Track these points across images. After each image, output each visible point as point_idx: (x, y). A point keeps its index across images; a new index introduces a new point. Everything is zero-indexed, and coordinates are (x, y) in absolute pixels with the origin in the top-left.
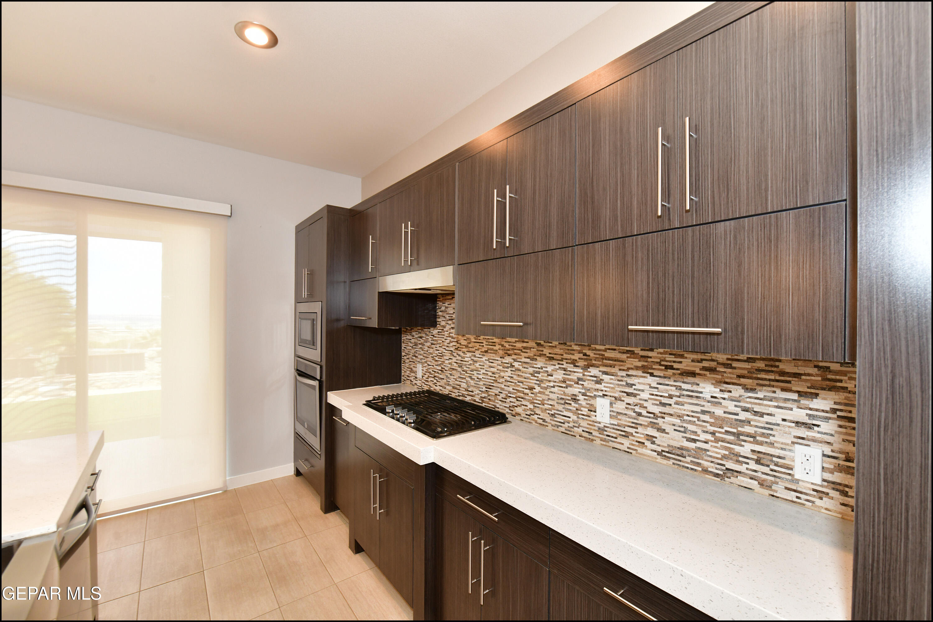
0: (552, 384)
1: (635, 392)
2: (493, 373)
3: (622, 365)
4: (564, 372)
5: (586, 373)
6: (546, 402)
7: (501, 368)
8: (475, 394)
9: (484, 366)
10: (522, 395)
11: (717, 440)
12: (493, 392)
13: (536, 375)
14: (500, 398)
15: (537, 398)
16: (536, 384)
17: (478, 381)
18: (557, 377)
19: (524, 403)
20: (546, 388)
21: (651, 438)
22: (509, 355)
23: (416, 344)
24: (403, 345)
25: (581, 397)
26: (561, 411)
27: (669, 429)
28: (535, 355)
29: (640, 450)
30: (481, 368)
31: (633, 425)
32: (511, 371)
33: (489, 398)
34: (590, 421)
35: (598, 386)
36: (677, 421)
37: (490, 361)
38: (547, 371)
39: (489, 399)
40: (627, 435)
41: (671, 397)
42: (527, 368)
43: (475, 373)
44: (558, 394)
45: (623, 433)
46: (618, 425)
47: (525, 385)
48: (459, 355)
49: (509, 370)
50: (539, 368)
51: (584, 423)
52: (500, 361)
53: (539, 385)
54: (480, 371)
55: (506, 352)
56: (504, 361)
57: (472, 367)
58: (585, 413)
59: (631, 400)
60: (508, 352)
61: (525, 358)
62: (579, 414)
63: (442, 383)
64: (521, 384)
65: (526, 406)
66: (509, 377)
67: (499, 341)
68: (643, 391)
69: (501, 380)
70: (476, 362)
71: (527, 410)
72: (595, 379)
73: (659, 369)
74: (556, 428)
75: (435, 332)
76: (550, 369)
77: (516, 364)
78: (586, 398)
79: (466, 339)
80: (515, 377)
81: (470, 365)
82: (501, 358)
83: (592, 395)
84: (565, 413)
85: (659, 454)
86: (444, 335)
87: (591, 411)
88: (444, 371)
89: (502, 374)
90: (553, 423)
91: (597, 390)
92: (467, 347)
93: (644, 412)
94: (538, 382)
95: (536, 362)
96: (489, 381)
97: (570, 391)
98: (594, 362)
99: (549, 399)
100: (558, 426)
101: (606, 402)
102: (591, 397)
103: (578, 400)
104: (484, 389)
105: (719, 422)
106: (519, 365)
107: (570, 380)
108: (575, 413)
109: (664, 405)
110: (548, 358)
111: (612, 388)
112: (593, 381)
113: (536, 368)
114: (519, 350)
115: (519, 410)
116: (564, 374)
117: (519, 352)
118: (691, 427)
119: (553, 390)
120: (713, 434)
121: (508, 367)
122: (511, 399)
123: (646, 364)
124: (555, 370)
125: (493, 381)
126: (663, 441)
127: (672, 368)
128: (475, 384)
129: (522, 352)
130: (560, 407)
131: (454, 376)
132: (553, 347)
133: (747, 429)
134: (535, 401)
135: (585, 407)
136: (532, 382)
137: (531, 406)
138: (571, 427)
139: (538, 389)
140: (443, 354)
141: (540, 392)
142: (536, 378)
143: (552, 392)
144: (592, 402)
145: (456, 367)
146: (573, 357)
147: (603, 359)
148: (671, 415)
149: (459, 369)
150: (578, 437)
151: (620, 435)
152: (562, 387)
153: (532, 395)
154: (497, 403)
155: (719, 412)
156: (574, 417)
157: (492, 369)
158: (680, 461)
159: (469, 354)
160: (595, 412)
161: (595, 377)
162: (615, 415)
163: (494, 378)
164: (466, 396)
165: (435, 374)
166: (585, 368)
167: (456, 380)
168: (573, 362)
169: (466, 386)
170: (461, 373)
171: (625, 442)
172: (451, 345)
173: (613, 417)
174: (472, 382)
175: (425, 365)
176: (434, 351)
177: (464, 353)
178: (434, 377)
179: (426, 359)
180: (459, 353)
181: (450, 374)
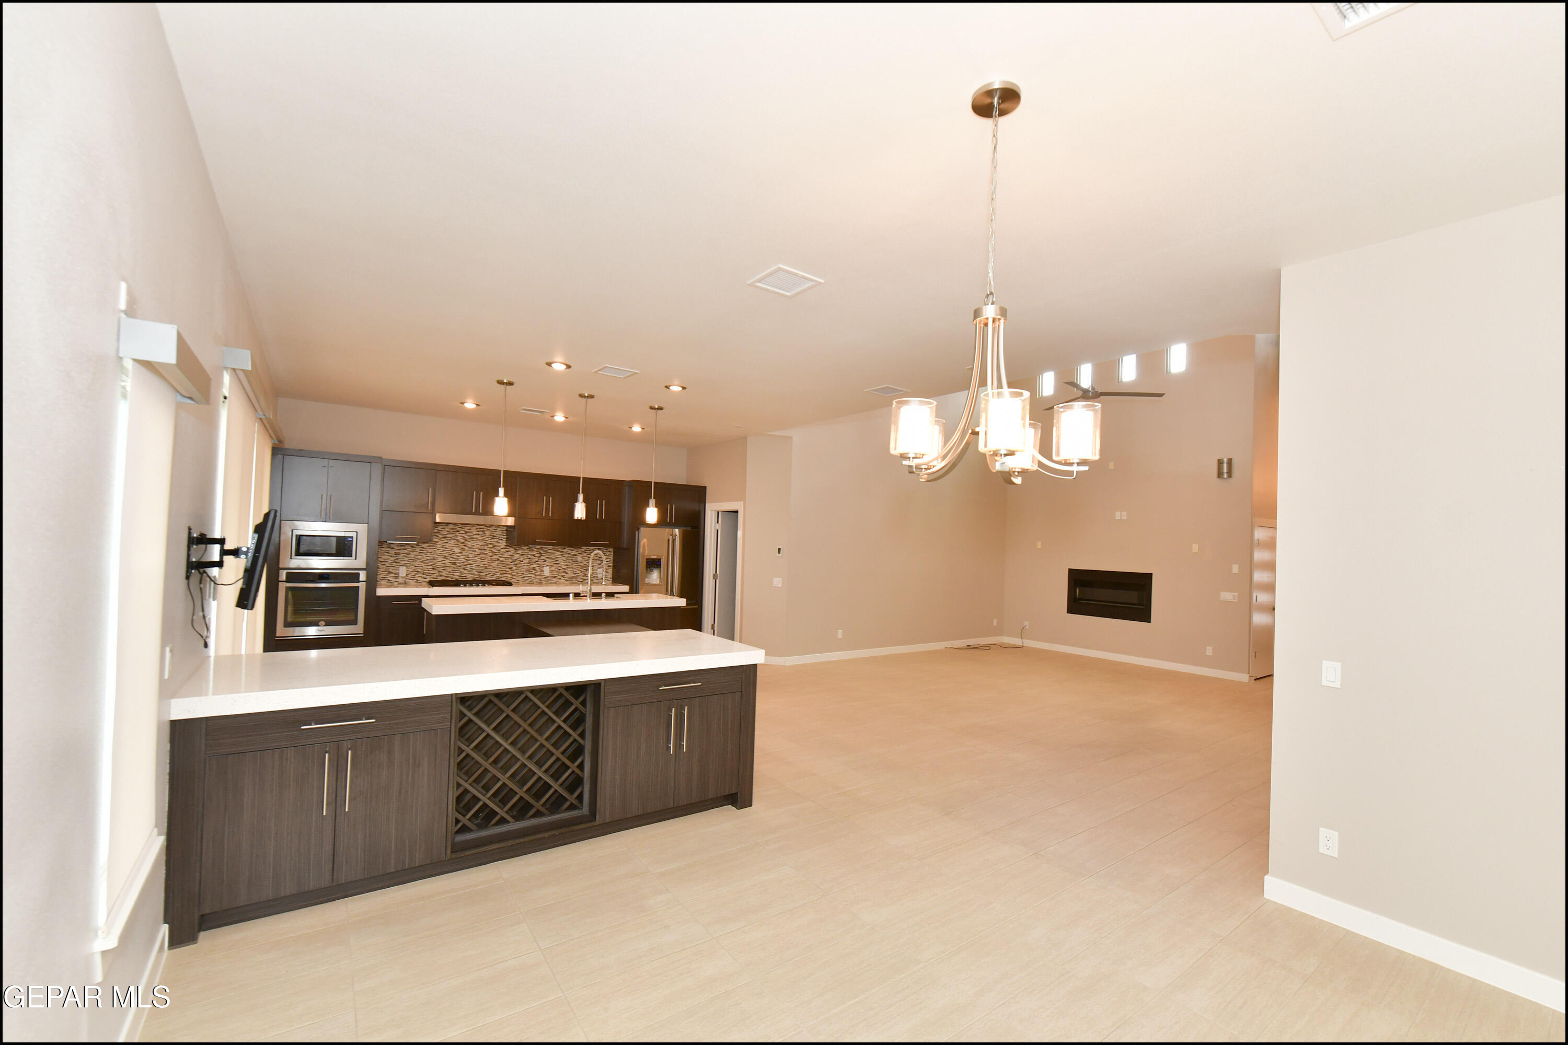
0: (523, 565)
1: (558, 563)
2: (484, 565)
4: (529, 559)
5: (539, 559)
6: (519, 573)
7: (490, 561)
10: (505, 572)
11: (582, 572)
12: (484, 574)
13: (513, 562)
19: (506, 575)
21: (563, 576)
22: (496, 555)
23: (398, 554)
25: (537, 568)
29: (560, 581)
31: (558, 574)
32: (498, 562)
34: (541, 576)
35: (544, 563)
40: (555, 577)
41: (570, 562)
42: (508, 560)
43: (468, 566)
44: (526, 568)
46: (552, 575)
47: (507, 567)
48: (453, 558)
49: (496, 562)
50: (516, 559)
51: (538, 577)
52: (489, 558)
53: (515, 566)
55: (494, 553)
56: (492, 558)
57: (466, 563)
58: (539, 573)
59: (557, 565)
61: (507, 555)
64: (504, 567)
66: (496, 565)
67: (490, 549)
68: (561, 562)
69: (490, 567)
70: (469, 560)
72: (543, 560)
75: (425, 545)
76: (521, 559)
77: (501, 559)
78: (539, 568)
79: (460, 548)
80: (500, 565)
82: (490, 556)
84: (529, 575)
85: (566, 580)
86: (437, 547)
87: (542, 572)
88: (437, 569)
89: (491, 564)
90: (523, 580)
92: (460, 553)
93: (561, 569)
95: (514, 557)
96: (479, 569)
97: (532, 566)
98: (543, 554)
99: (521, 571)
100: (525, 581)
101: (548, 568)
102: (542, 567)
104: (476, 573)
105: (582, 567)
106: (503, 559)
107: (532, 562)
108: (535, 574)
109: (567, 565)
110: (520, 555)
111: (550, 563)
113: (514, 559)
114: (504, 552)
118: (575, 570)
119: (523, 567)
120: (580, 571)
122: (497, 575)
124: (524, 559)
125: (484, 569)
126: (567, 576)
127: (570, 554)
130: (527, 574)
131: (447, 570)
132: (524, 550)
134: (513, 573)
135: (539, 571)
136: (512, 565)
138: (532, 580)
139: (514, 568)
140: (435, 558)
141: (516, 569)
144: (542, 569)
145: (449, 565)
146: (533, 553)
147: (547, 553)
148: (569, 568)
149: (453, 566)
151: (553, 578)
152: (528, 565)
153: (511, 571)
155: (582, 564)
156: (534, 576)
162: (551, 571)
165: (425, 572)
166: (539, 557)
167: (449, 572)
168: (534, 555)
169: (459, 574)
170: (455, 568)
171: (555, 580)
172: (445, 552)
173: (550, 572)
174: (466, 571)
175: (411, 567)
176: (423, 557)
177: (458, 556)
178: (423, 574)
179: (412, 563)
180: (453, 556)
181: (443, 570)
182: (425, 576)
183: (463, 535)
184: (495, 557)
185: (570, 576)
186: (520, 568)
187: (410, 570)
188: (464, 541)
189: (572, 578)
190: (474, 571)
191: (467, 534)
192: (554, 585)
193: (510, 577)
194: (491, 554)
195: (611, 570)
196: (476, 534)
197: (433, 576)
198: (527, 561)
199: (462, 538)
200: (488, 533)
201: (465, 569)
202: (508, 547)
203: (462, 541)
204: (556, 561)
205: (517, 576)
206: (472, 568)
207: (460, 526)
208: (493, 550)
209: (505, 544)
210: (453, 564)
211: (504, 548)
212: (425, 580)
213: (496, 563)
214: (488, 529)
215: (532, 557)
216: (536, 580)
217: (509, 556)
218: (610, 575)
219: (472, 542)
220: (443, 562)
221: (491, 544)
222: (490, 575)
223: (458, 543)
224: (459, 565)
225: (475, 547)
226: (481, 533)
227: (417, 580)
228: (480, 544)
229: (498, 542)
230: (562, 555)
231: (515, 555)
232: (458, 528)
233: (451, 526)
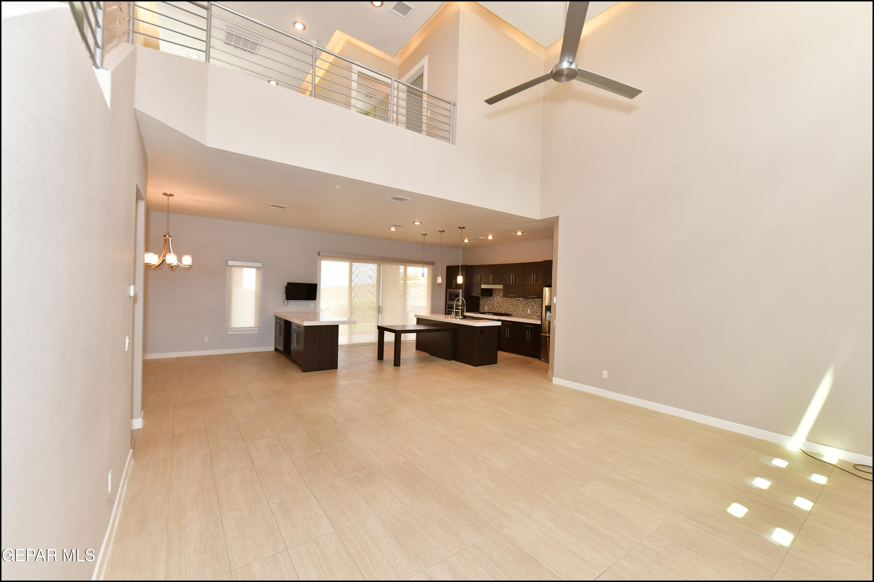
19: (515, 312)
21: (536, 315)
23: (485, 301)
24: (480, 302)
25: (526, 309)
27: (538, 312)
36: (539, 311)
51: (526, 314)
63: (494, 310)
75: (492, 298)
77: (513, 304)
89: (510, 307)
92: (501, 299)
97: (524, 308)
104: (506, 310)
109: (537, 309)
115: (514, 314)
139: (518, 309)
157: (508, 306)
162: (531, 312)
168: (524, 303)
169: (500, 310)
171: (532, 316)
174: (502, 309)
178: (491, 309)
184: (512, 303)
194: (510, 302)
198: (522, 306)
204: (533, 306)
205: (519, 313)
206: (504, 308)
207: (501, 290)
213: (512, 306)
215: (524, 304)
216: (525, 316)
222: (510, 311)
230: (535, 304)
233: (499, 290)
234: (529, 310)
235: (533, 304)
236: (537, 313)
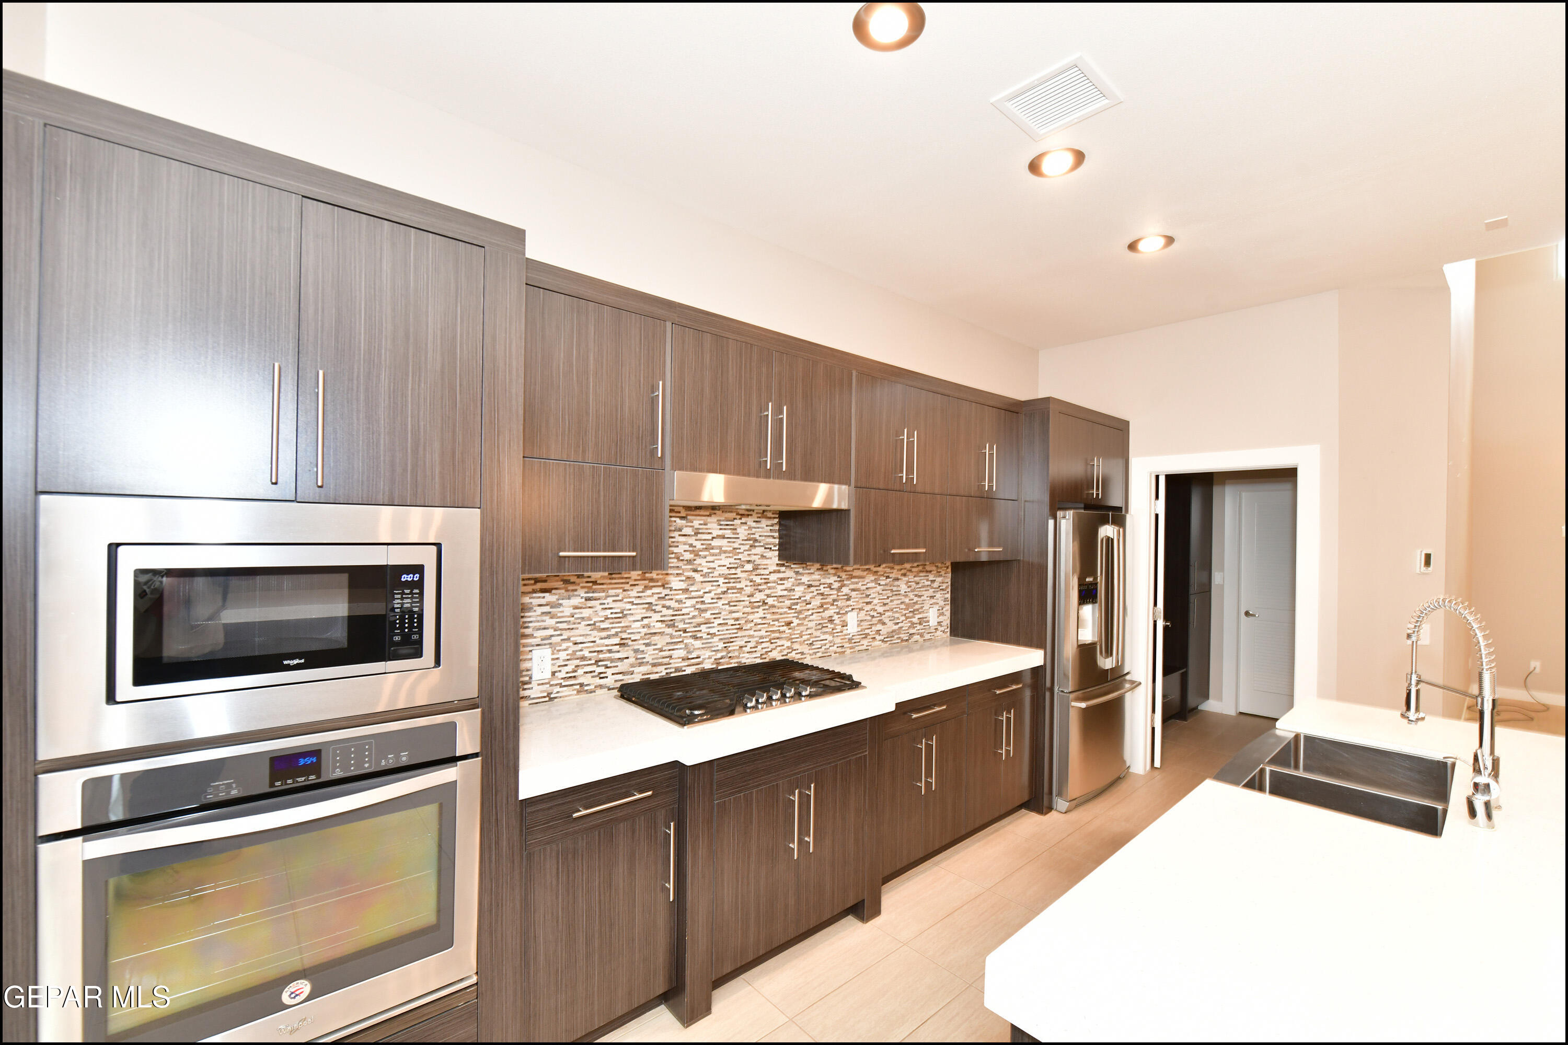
0: (810, 612)
1: (871, 600)
2: (737, 619)
3: (863, 581)
4: (822, 597)
5: (839, 594)
6: (804, 633)
7: (749, 610)
8: (704, 659)
9: (720, 613)
10: (777, 635)
11: (907, 618)
12: (737, 646)
13: (793, 607)
14: (747, 649)
15: (796, 632)
16: (793, 617)
17: (708, 639)
18: (816, 603)
19: (780, 642)
20: (804, 618)
21: (878, 632)
22: (760, 591)
25: (836, 617)
26: (819, 637)
27: (886, 621)
28: (793, 586)
29: (873, 644)
30: (715, 618)
31: (870, 627)
32: (764, 610)
33: (729, 655)
34: (843, 636)
35: (848, 603)
36: (891, 614)
37: (731, 604)
38: (806, 600)
39: (730, 657)
40: (866, 636)
41: (888, 598)
42: (784, 602)
43: (703, 628)
44: (817, 620)
45: (864, 636)
46: (861, 631)
47: (781, 622)
48: (668, 608)
49: (760, 610)
50: (797, 599)
51: (838, 640)
52: (747, 601)
53: (797, 617)
54: (713, 623)
55: (756, 587)
56: (753, 600)
57: (699, 620)
58: (839, 630)
59: (868, 607)
60: (760, 587)
61: (782, 590)
62: (834, 633)
64: (776, 623)
65: (783, 646)
66: (760, 618)
67: (746, 576)
68: (875, 598)
69: (749, 626)
70: (705, 610)
71: (784, 649)
72: (846, 597)
73: (883, 580)
74: (813, 657)
76: (808, 598)
77: (770, 601)
78: (840, 616)
79: (684, 578)
80: (768, 616)
81: (694, 617)
82: (748, 596)
83: (844, 612)
84: (823, 637)
85: (883, 641)
86: (629, 578)
87: (844, 626)
88: (630, 643)
89: (751, 617)
90: (811, 652)
91: (848, 606)
93: (875, 613)
94: (796, 615)
95: (794, 593)
96: (727, 632)
97: (827, 614)
98: (845, 582)
99: (807, 629)
100: (815, 653)
101: (854, 613)
102: (843, 614)
103: (834, 620)
104: (721, 645)
105: (907, 607)
106: (774, 601)
107: (826, 603)
108: (832, 634)
109: (885, 604)
110: (806, 587)
111: (858, 601)
112: (844, 599)
113: (794, 599)
114: (774, 582)
116: (822, 599)
117: (774, 585)
118: (897, 615)
119: (811, 618)
120: (905, 615)
121: (759, 607)
122: (764, 645)
123: (876, 577)
125: (736, 631)
126: (885, 630)
127: (888, 578)
128: (703, 644)
129: (778, 584)
130: (818, 633)
131: (655, 645)
132: (812, 573)
133: (917, 607)
134: (793, 637)
135: (838, 625)
136: (791, 616)
137: (789, 644)
138: (828, 649)
139: (796, 622)
140: (625, 612)
141: (798, 625)
142: (793, 611)
143: (810, 621)
144: (844, 618)
145: (660, 628)
146: (828, 581)
147: (851, 578)
148: (888, 611)
149: (670, 631)
150: (833, 655)
151: (862, 638)
152: (820, 612)
153: (790, 631)
154: (743, 657)
155: (907, 601)
156: (831, 638)
157: (735, 615)
158: (892, 640)
159: (689, 603)
160: (846, 626)
161: (846, 595)
162: (859, 623)
163: (738, 627)
164: (684, 669)
165: (601, 656)
166: (839, 589)
167: (661, 650)
168: (830, 586)
169: (682, 653)
170: (672, 636)
171: (865, 642)
172: (649, 592)
173: (859, 625)
174: (698, 644)
175: (564, 646)
176: (597, 611)
177: (679, 601)
179: (566, 635)
180: (668, 603)
181: (647, 645)
182: (602, 669)
183: (691, 540)
184: (759, 596)
185: (890, 630)
186: (806, 623)
187: (563, 655)
188: (692, 556)
189: (891, 634)
190: (716, 639)
191: (700, 536)
192: (864, 654)
193: (788, 648)
194: (748, 590)
195: (948, 607)
196: (719, 537)
197: (622, 666)
199: (687, 547)
200: (742, 532)
201: (695, 638)
202: (783, 569)
203: (688, 556)
204: (868, 596)
205: (801, 643)
206: (712, 631)
208: (755, 578)
209: (776, 560)
210: (669, 626)
211: (774, 572)
212: (602, 682)
214: (744, 520)
215: (827, 591)
216: (834, 648)
217: (785, 593)
218: (946, 620)
219: (710, 558)
220: (646, 621)
221: (749, 562)
222: (749, 645)
223: (680, 564)
224: (681, 626)
225: (716, 574)
226: (728, 533)
227: (581, 685)
228: (726, 562)
229: (763, 557)
231: (797, 589)
232: (678, 520)
234: (852, 619)
235: (869, 585)
236: (884, 624)
